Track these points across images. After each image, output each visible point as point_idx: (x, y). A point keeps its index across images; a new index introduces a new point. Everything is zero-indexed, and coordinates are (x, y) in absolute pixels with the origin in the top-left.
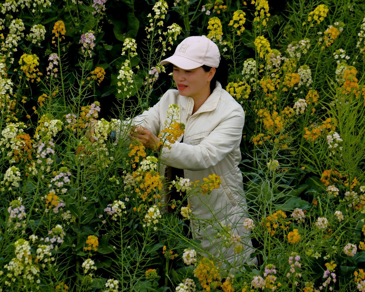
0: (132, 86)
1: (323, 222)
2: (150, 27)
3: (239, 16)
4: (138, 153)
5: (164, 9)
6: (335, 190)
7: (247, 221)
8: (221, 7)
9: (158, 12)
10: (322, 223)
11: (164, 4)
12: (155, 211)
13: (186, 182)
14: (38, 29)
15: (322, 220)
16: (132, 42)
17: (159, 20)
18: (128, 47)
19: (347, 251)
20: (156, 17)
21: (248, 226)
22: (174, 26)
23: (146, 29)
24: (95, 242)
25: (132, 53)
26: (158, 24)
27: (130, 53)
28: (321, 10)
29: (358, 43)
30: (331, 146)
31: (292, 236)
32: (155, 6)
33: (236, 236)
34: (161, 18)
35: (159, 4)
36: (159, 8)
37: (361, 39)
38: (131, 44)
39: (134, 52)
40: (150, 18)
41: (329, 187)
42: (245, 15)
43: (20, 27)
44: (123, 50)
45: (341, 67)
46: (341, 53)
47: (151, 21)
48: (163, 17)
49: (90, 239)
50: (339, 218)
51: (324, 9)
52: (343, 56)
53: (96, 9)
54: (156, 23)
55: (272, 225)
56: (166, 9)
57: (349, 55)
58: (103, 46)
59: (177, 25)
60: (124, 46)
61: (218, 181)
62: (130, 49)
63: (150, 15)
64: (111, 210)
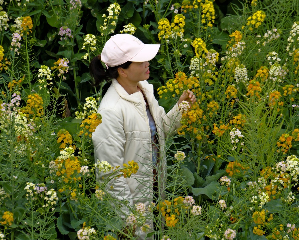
0: (51, 83)
1: (197, 209)
2: (104, 26)
3: (179, 20)
4: (64, 141)
5: (116, 11)
6: (227, 181)
7: (140, 205)
8: (187, 7)
9: (111, 13)
10: (196, 211)
11: (117, 7)
12: (52, 194)
13: (85, 169)
14: (21, 21)
15: (197, 208)
16: (92, 37)
17: (112, 20)
18: (88, 42)
19: (226, 236)
20: (109, 17)
21: (140, 210)
22: (130, 26)
23: (101, 28)
24: (10, 217)
25: (91, 48)
26: (112, 24)
27: (90, 48)
28: (258, 15)
29: (288, 47)
30: (233, 142)
31: (170, 221)
32: (109, 8)
33: (132, 218)
34: (114, 18)
35: (112, 6)
36: (113, 9)
37: (290, 44)
38: (91, 39)
39: (93, 46)
40: (104, 18)
41: (222, 178)
42: (185, 18)
43: (5, 19)
44: (84, 45)
45: (274, 68)
46: (274, 56)
47: (105, 20)
48: (116, 18)
49: (6, 215)
50: (222, 206)
51: (261, 15)
52: (274, 58)
53: (73, 5)
54: (110, 23)
55: (166, 210)
56: (119, 11)
57: (280, 58)
58: (82, 37)
59: (132, 25)
60: (86, 41)
61: (136, 167)
62: (90, 44)
63: (104, 15)
64: (39, 189)
